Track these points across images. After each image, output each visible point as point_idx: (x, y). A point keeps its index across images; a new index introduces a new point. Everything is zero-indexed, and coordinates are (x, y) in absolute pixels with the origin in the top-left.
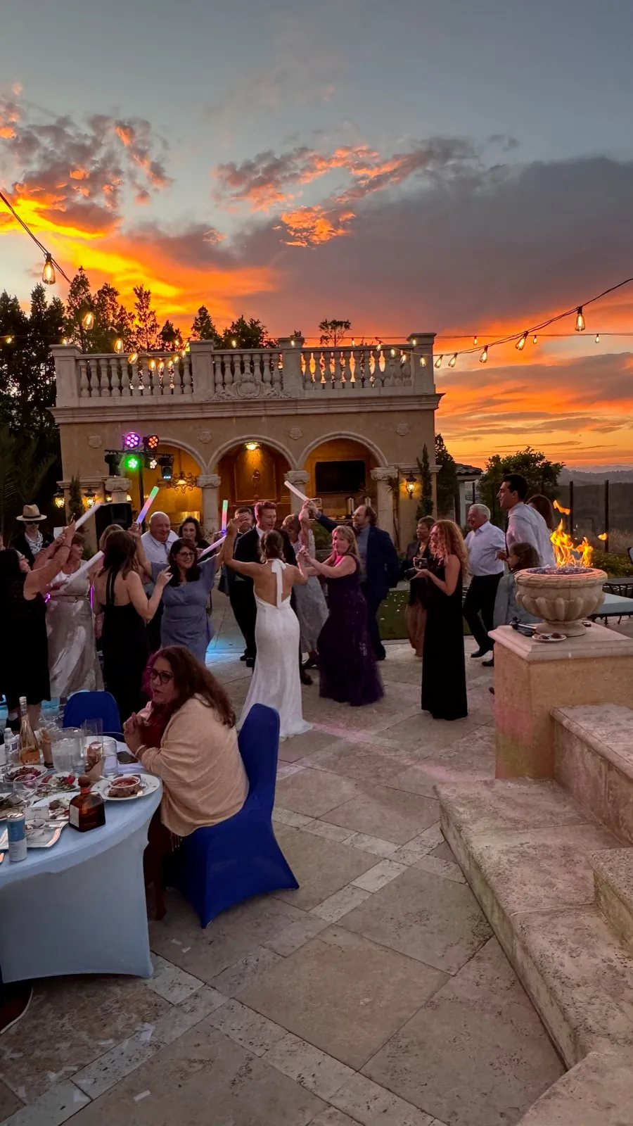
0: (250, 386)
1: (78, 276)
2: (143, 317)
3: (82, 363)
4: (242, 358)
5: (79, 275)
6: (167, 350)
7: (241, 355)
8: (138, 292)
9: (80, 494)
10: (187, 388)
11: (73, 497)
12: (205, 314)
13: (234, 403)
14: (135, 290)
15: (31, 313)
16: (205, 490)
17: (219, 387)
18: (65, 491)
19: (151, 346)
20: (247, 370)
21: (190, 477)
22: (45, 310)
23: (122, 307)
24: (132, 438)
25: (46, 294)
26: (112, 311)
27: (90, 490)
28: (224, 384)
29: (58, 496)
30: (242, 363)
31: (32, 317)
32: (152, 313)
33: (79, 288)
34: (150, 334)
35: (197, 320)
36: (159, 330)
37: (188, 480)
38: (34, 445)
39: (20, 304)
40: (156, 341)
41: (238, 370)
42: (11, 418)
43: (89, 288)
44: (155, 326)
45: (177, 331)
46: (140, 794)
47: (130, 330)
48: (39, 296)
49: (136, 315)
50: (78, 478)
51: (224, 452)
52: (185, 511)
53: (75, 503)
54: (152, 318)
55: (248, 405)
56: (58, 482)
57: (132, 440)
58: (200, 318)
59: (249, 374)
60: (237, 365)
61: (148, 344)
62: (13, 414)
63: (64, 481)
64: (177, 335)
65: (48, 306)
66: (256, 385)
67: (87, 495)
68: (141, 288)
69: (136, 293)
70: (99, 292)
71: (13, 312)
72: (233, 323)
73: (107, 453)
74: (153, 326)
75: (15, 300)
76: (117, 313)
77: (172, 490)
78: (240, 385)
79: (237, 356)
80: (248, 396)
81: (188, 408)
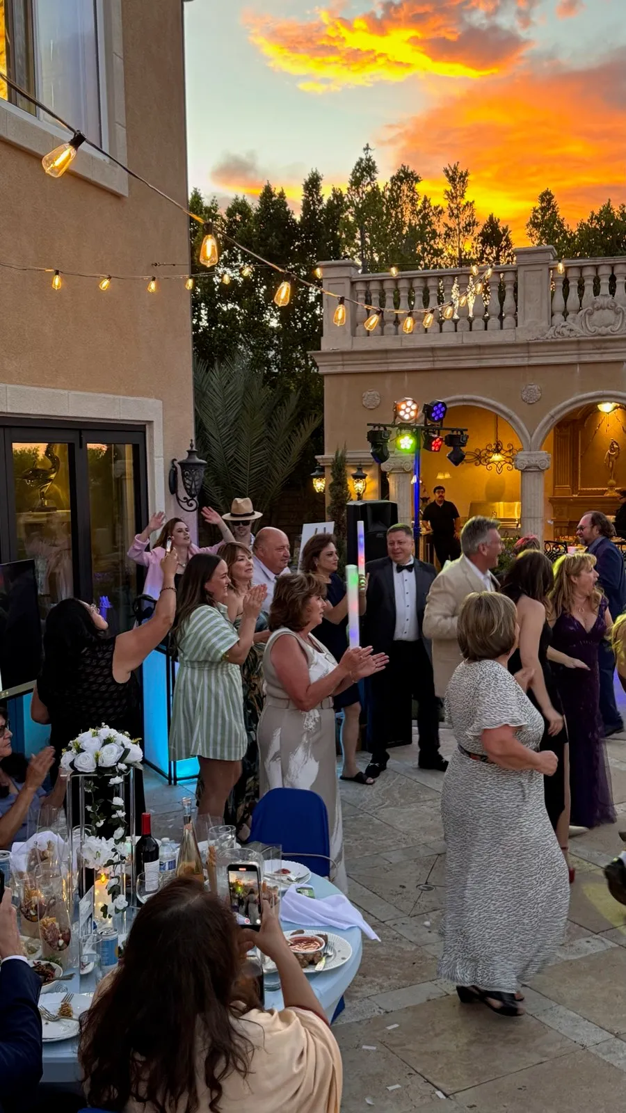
0: (608, 315)
1: (361, 160)
2: (455, 212)
3: (360, 287)
4: (597, 273)
5: (364, 157)
6: (487, 259)
7: (597, 268)
8: (451, 173)
9: (345, 475)
10: (508, 320)
11: (336, 479)
12: (549, 201)
13: (579, 342)
14: (446, 171)
15: (301, 212)
16: (526, 474)
17: (558, 317)
18: (326, 470)
19: (464, 253)
20: (605, 289)
21: (510, 451)
22: (321, 207)
23: (425, 198)
24: (407, 407)
25: (322, 183)
26: (409, 206)
27: (360, 469)
28: (565, 314)
29: (317, 477)
30: (597, 280)
31: (302, 218)
32: (469, 205)
33: (363, 176)
34: (464, 236)
35: (537, 211)
36: (478, 230)
37: (508, 454)
38: (294, 399)
39: (287, 200)
40: (473, 247)
41: (589, 290)
42: (268, 362)
43: (376, 175)
44: (471, 224)
45: (505, 230)
46: (320, 967)
47: (434, 232)
48: (313, 187)
49: (445, 209)
50: (344, 452)
51: (558, 417)
52: (499, 500)
53: (338, 488)
54: (468, 213)
55: (604, 345)
56: (317, 457)
57: (409, 410)
58: (542, 209)
59: (606, 295)
60: (589, 283)
61: (460, 251)
62: (270, 356)
63: (325, 456)
64: (504, 235)
65: (325, 201)
66: (617, 313)
67: (355, 477)
68: (455, 168)
69: (448, 175)
70: (392, 179)
71: (277, 211)
72: (593, 213)
73: (371, 428)
74: (469, 225)
75: (282, 195)
76: (418, 208)
77: (482, 468)
78: (591, 314)
79: (589, 268)
80: (603, 330)
81: (505, 350)
